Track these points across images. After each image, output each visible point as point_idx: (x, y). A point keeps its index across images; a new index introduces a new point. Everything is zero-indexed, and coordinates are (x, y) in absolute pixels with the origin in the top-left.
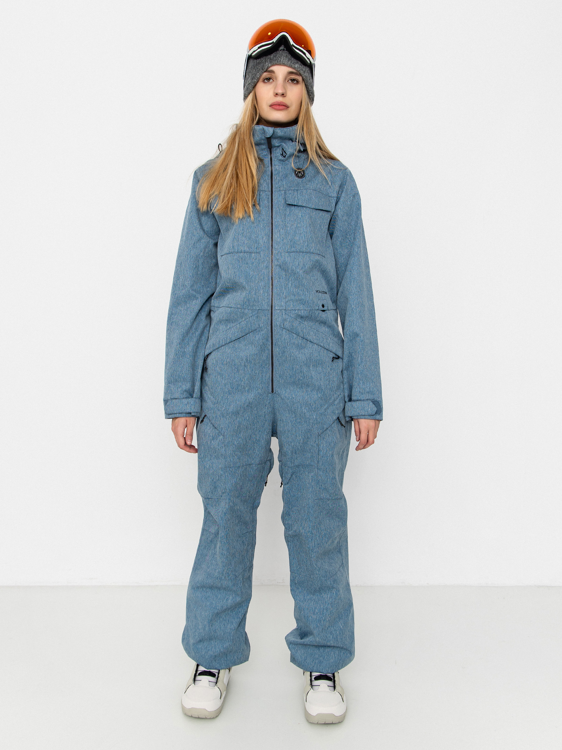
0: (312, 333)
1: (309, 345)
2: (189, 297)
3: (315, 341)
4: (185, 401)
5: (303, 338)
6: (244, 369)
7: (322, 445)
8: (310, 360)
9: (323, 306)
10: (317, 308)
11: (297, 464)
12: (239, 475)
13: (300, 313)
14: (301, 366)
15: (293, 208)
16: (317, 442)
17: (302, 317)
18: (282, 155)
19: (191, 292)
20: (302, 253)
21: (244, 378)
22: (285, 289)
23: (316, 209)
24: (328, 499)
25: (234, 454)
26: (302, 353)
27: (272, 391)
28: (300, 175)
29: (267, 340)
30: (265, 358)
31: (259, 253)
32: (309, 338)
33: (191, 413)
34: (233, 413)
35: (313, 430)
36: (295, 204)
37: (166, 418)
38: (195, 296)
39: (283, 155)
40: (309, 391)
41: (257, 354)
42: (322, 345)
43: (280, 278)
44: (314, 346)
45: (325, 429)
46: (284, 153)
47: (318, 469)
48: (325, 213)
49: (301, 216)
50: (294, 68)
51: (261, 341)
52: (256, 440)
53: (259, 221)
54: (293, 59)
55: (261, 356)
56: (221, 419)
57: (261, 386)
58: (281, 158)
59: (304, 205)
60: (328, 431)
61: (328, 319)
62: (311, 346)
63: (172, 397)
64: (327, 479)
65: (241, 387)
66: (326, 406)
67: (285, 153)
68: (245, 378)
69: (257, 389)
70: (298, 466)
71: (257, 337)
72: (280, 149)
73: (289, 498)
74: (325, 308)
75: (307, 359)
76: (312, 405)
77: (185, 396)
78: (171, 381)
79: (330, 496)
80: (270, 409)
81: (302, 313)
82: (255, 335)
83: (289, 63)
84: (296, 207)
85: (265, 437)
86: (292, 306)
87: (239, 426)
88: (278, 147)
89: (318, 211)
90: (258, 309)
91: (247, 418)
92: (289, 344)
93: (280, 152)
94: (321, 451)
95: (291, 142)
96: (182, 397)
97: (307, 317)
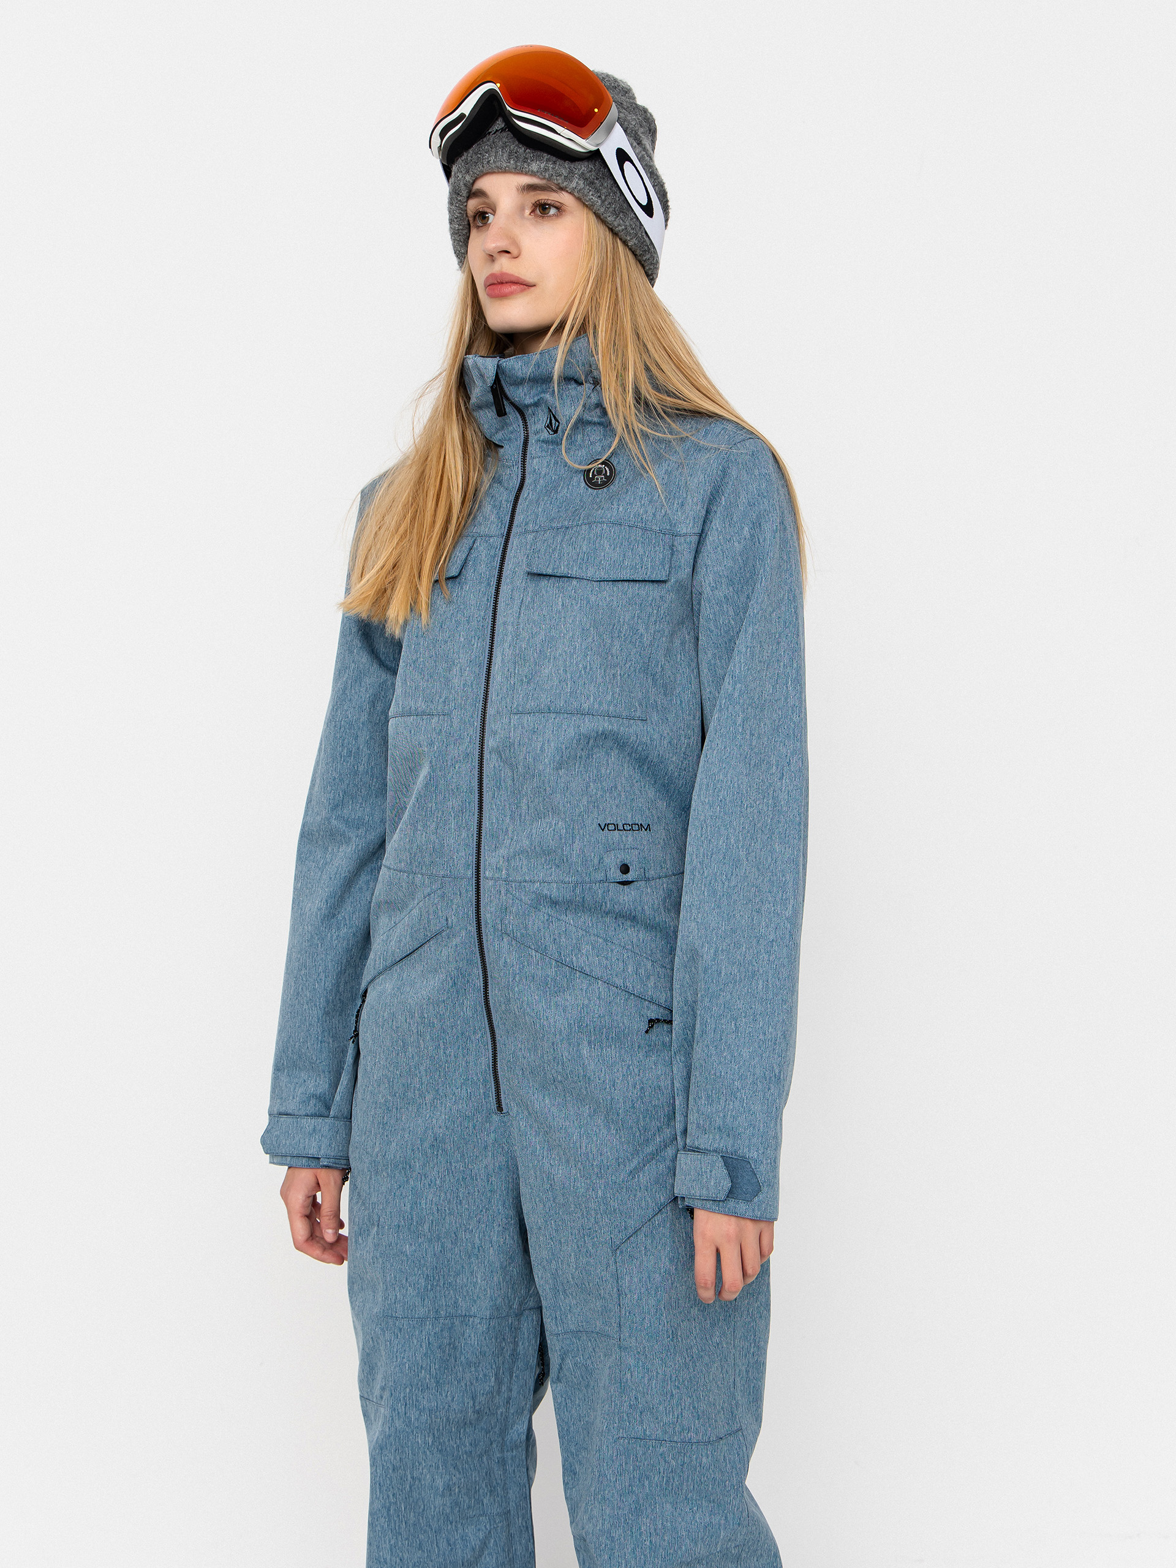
0: (586, 948)
1: (581, 983)
2: (331, 835)
3: (597, 972)
4: (309, 1123)
5: (560, 963)
6: (418, 1042)
7: (627, 1278)
8: (579, 1027)
9: (625, 869)
10: (600, 876)
11: (572, 1327)
12: (424, 1345)
13: (546, 892)
14: (553, 1044)
15: (544, 583)
16: (612, 1268)
17: (554, 903)
18: (550, 426)
19: (334, 822)
20: (553, 716)
21: (417, 1067)
22: (512, 818)
23: (613, 581)
24: (661, 1441)
25: (404, 1281)
26: (557, 1005)
27: (500, 1108)
28: (599, 479)
29: (470, 962)
30: (469, 1013)
31: (449, 715)
32: (580, 961)
33: (319, 1158)
34: (397, 1166)
35: (599, 1231)
36: (550, 571)
37: (271, 1163)
38: (343, 835)
39: (552, 427)
40: (586, 1115)
41: (444, 1001)
42: (619, 982)
43: (498, 788)
44: (595, 986)
45: (630, 1231)
46: (553, 421)
47: (620, 1348)
48: (650, 586)
49: (563, 605)
50: (533, 174)
51: (453, 966)
52: (473, 1247)
53: (458, 623)
54: (522, 150)
55: (458, 1009)
56: (371, 1178)
57: (464, 1091)
58: (546, 435)
59: (574, 572)
60: (641, 1236)
61: (640, 908)
62: (584, 986)
63: (283, 1110)
64: (650, 1380)
65: (412, 1091)
66: (633, 1165)
67: (557, 420)
68: (422, 1068)
69: (454, 1100)
70: (577, 1333)
71: (445, 952)
72: (543, 411)
73: (567, 1423)
74: (629, 877)
75: (570, 1025)
76: (591, 1156)
77: (310, 1109)
78: (283, 1064)
79: (666, 1432)
80: (502, 1159)
81: (554, 891)
82: (440, 949)
83: (512, 162)
84: (552, 580)
85: (495, 1239)
86: (525, 870)
87: (416, 1203)
88: (536, 404)
89: (620, 585)
90: (442, 873)
91: (438, 1182)
92: (517, 978)
93: (545, 419)
94: (626, 1295)
95: (573, 385)
96: (302, 1112)
97: (570, 902)
